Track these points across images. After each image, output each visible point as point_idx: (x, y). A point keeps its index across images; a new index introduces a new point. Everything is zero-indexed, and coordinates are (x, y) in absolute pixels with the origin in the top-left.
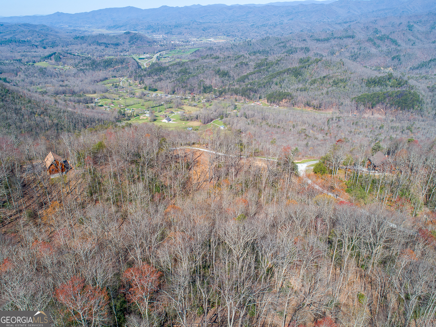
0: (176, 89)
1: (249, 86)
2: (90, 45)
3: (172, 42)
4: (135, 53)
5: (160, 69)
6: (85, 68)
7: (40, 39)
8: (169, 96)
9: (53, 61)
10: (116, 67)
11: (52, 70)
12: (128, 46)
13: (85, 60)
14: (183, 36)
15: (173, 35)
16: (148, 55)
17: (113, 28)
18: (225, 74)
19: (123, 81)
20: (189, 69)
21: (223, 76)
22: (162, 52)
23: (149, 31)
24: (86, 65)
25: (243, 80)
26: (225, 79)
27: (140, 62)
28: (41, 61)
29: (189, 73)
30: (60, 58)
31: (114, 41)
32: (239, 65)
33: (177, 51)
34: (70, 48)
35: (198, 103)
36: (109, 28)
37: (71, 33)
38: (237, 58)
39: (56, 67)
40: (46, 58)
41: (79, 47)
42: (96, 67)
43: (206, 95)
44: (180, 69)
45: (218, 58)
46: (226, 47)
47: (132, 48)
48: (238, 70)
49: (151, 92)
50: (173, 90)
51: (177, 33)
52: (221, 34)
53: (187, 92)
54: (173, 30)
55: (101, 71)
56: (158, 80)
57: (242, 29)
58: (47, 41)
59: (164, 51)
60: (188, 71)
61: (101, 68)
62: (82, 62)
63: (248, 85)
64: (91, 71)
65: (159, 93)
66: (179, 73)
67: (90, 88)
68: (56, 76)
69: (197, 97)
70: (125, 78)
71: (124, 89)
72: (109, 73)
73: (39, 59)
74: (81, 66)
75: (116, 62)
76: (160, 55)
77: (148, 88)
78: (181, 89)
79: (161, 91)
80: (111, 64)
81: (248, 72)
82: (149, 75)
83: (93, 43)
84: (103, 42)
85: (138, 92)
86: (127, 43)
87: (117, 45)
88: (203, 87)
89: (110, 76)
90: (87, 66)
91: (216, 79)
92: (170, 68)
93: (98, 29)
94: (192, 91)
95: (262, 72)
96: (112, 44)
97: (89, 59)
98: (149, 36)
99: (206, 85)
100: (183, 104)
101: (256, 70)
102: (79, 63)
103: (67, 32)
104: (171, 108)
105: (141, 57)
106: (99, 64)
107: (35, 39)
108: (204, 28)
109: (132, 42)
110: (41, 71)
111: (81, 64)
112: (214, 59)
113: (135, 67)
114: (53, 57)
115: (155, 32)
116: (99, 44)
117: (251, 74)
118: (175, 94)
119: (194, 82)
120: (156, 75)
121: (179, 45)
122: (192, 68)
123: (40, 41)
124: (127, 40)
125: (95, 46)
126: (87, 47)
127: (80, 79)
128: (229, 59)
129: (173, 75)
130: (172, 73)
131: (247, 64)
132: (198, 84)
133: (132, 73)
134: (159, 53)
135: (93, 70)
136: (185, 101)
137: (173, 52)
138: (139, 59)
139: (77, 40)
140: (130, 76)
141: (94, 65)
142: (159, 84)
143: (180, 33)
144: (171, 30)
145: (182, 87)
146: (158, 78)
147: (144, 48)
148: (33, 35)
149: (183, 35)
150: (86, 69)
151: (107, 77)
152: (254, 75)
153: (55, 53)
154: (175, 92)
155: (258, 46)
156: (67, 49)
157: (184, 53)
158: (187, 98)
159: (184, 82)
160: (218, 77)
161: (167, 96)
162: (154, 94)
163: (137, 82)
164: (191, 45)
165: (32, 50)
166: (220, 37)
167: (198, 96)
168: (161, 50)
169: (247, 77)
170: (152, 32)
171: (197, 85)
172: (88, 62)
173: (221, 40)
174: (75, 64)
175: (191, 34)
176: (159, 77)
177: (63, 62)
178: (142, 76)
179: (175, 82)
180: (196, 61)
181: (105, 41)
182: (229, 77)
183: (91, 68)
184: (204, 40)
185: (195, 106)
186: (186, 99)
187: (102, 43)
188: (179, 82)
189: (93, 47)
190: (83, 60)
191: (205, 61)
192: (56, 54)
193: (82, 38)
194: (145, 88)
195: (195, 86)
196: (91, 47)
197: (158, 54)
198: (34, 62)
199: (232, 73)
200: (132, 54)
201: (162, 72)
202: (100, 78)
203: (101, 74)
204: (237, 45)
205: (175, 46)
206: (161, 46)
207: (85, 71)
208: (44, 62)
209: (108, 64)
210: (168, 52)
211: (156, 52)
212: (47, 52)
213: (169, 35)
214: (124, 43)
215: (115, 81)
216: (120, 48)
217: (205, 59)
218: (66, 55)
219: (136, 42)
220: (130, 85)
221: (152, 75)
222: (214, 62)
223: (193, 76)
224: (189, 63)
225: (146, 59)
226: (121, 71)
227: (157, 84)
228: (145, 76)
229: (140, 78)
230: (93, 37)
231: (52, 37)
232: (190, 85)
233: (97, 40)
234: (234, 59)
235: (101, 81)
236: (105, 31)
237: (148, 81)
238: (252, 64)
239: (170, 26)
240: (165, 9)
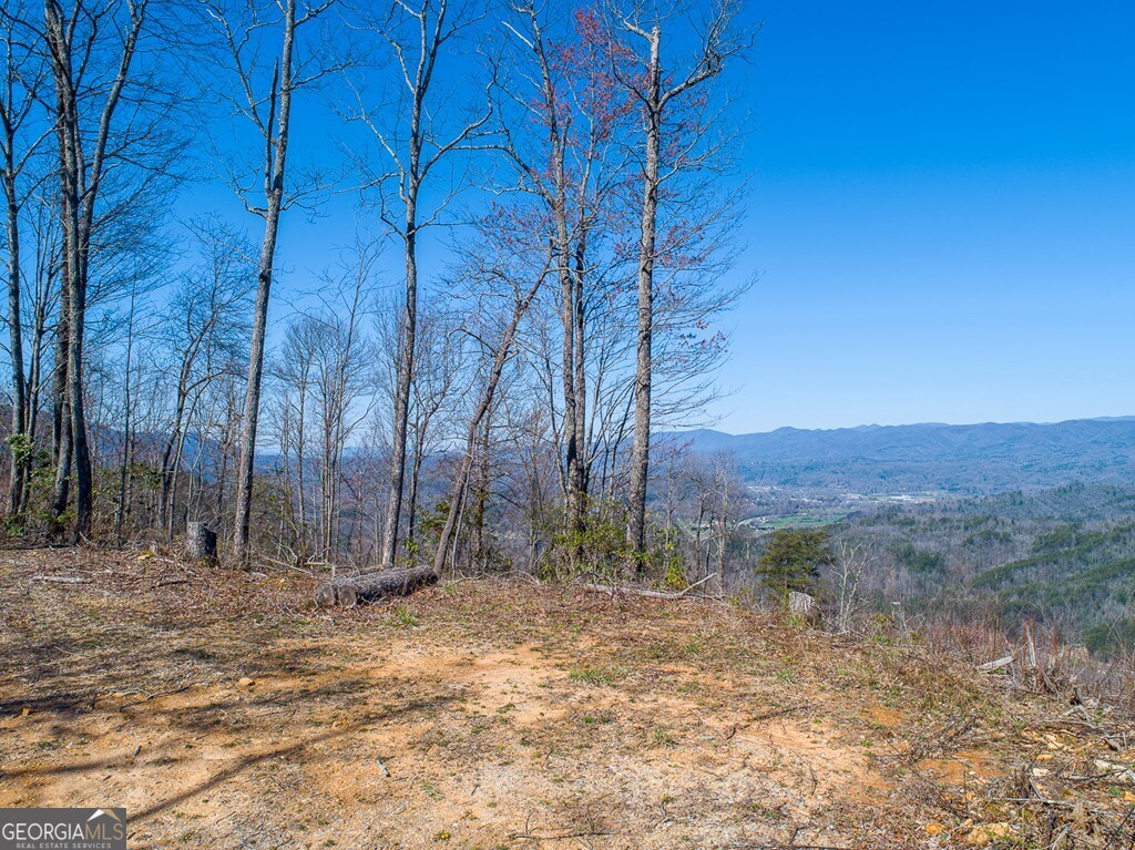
1: (1014, 599)
3: (792, 499)
14: (824, 490)
15: (798, 485)
18: (930, 563)
21: (923, 569)
22: (758, 519)
25: (992, 581)
26: (929, 576)
32: (977, 539)
33: (800, 518)
38: (972, 523)
45: (912, 522)
46: (943, 507)
48: (974, 555)
52: (930, 486)
54: (801, 476)
57: (995, 474)
59: (764, 517)
63: (1009, 595)
76: (752, 523)
81: (1011, 560)
91: (898, 576)
95: (1061, 560)
101: (1041, 554)
108: (885, 472)
112: (897, 526)
115: (753, 479)
117: (1021, 565)
121: (807, 506)
128: (948, 525)
131: (1006, 539)
134: (750, 521)
137: (789, 519)
138: (694, 529)
143: (818, 483)
144: (793, 476)
152: (1034, 569)
155: (1045, 508)
157: (819, 523)
160: (904, 572)
164: (843, 507)
166: (928, 493)
168: (758, 514)
169: (1006, 573)
173: (930, 497)
175: (848, 485)
180: (842, 529)
182: (943, 571)
184: (882, 499)
191: (871, 529)
197: (746, 522)
199: (952, 562)
204: (978, 501)
205: (798, 507)
206: (760, 504)
210: (773, 520)
217: (869, 525)
222: (894, 532)
234: (962, 526)
238: (1029, 540)
239: (793, 467)
240: (787, 433)
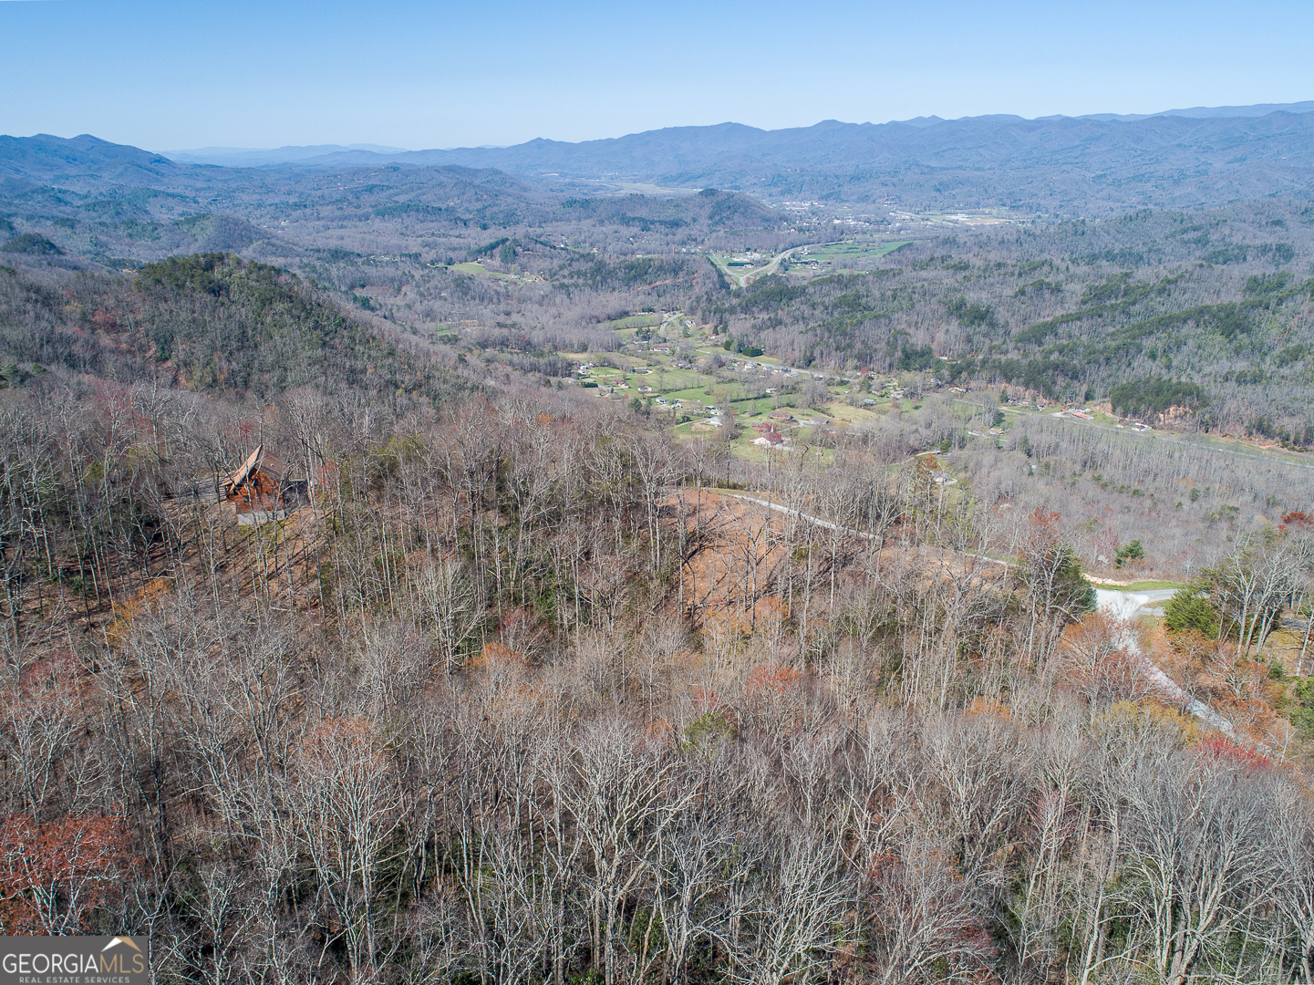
0: (817, 353)
1: (1054, 357)
2: (602, 222)
3: (836, 222)
4: (721, 249)
5: (781, 292)
6: (573, 281)
7: (479, 205)
8: (794, 371)
9: (497, 262)
10: (658, 283)
11: (486, 283)
12: (706, 230)
13: (578, 260)
14: (871, 207)
15: (843, 201)
16: (757, 256)
17: (675, 180)
18: (980, 316)
19: (669, 323)
20: (867, 296)
21: (972, 323)
22: (800, 249)
23: (775, 190)
24: (579, 274)
25: (1037, 336)
26: (978, 330)
27: (729, 272)
28: (466, 261)
29: (867, 308)
30: (514, 252)
31: (670, 214)
32: (1029, 290)
33: (845, 247)
34: (549, 228)
35: (879, 400)
36: (665, 180)
37: (562, 191)
38: (1026, 268)
39: (499, 275)
40: (480, 252)
41: (573, 226)
42: (604, 280)
43: (907, 376)
44: (839, 294)
45: (966, 267)
46: (1000, 239)
47: (714, 235)
48: (1023, 306)
49: (741, 358)
50: (808, 354)
51: (855, 197)
52: (991, 201)
53: (851, 363)
54: (845, 188)
55: (616, 293)
56: (769, 324)
57: (1063, 187)
58: (495, 209)
59: (806, 247)
60: (863, 301)
61: (617, 284)
62: (570, 265)
63: (1051, 352)
64: (587, 290)
65: (765, 363)
66: (835, 306)
67: (575, 336)
68: (495, 300)
69: (878, 379)
70: (678, 314)
71: (668, 344)
72: (634, 297)
73: (464, 253)
74: (564, 277)
75: (661, 268)
76: (793, 256)
77: (734, 346)
78: (833, 353)
79: (771, 355)
80: (646, 273)
81: (1059, 313)
82: (746, 309)
83: (610, 218)
84: (637, 215)
85: (705, 355)
86: (704, 221)
87: (675, 224)
88: (904, 351)
89: (637, 308)
90: (579, 278)
91: (947, 331)
92: (811, 290)
93: (635, 182)
94: (865, 360)
95: (1105, 314)
96: (661, 222)
97: (588, 257)
98: (770, 205)
99: (912, 345)
100: (830, 399)
101: (1088, 306)
102: (561, 268)
103: (552, 190)
104: (793, 407)
105: (735, 260)
106: (612, 273)
107: (465, 205)
108: (941, 184)
109: (717, 218)
110: (458, 286)
111: (566, 272)
112: (951, 271)
113: (711, 285)
114: (497, 251)
115: (790, 192)
116: (626, 221)
117: (1067, 319)
118: (814, 366)
119: (876, 334)
120: (766, 308)
121: (854, 231)
122: (877, 293)
123: (478, 211)
124: (707, 211)
125: (615, 227)
126: (593, 229)
127: (554, 311)
128: (1002, 271)
129: (817, 312)
130: (814, 306)
131: (1057, 290)
132: (888, 343)
133: (698, 302)
134: (791, 251)
135: (594, 287)
136: (839, 389)
137: (834, 249)
138: (730, 265)
139: (570, 210)
140: (692, 311)
141: (600, 275)
142: (768, 336)
143: (865, 198)
144: (837, 189)
145: (837, 349)
146: (770, 319)
147: (750, 234)
148: (463, 194)
149: (874, 202)
150: (576, 286)
151: (628, 309)
152: (1078, 323)
153: (504, 241)
154: (813, 363)
155: (1107, 238)
156: (539, 231)
157: (866, 254)
158: (848, 382)
159: (844, 334)
160: (954, 325)
161: (786, 371)
162: (749, 364)
163: (708, 328)
164: (892, 232)
165: (452, 232)
166: (987, 211)
167: (882, 378)
168: (798, 243)
169: (1051, 328)
170: (782, 193)
171: (883, 344)
172: (585, 266)
173: (990, 220)
174: (550, 270)
175: (898, 200)
176: (772, 315)
177: (520, 265)
178: (726, 310)
179: (818, 332)
180: (894, 275)
181: (643, 213)
182: (993, 325)
183: (590, 282)
184: (936, 219)
185: (866, 406)
186: (842, 383)
187: (634, 219)
188: (830, 331)
189: (609, 228)
190: (572, 260)
191: (924, 274)
192: (508, 243)
193: (585, 204)
194: (727, 346)
195: (878, 346)
196: (604, 229)
197: (787, 255)
198: (450, 262)
199: (1002, 315)
200: (711, 251)
201: (784, 301)
202: (610, 311)
203: (613, 300)
204: (1038, 232)
205: (842, 233)
206: (801, 230)
207: (571, 290)
208: (475, 262)
209: (637, 273)
210: (816, 250)
211: (781, 246)
212: (486, 238)
213: (830, 203)
214: (695, 220)
215: (648, 321)
216: (681, 233)
217: (922, 269)
218: (530, 247)
219: (728, 219)
220: (687, 336)
221: (755, 309)
222: (949, 279)
223: (875, 317)
224: (871, 278)
225: (750, 266)
226: (668, 296)
227: (763, 335)
228: (732, 311)
229: (718, 315)
230: (613, 202)
231: (510, 200)
232: (863, 342)
233: (625, 212)
234: (1016, 273)
235: (610, 318)
236: (650, 189)
237: (739, 326)
238: (1078, 289)
239: (837, 177)
240: (830, 128)
